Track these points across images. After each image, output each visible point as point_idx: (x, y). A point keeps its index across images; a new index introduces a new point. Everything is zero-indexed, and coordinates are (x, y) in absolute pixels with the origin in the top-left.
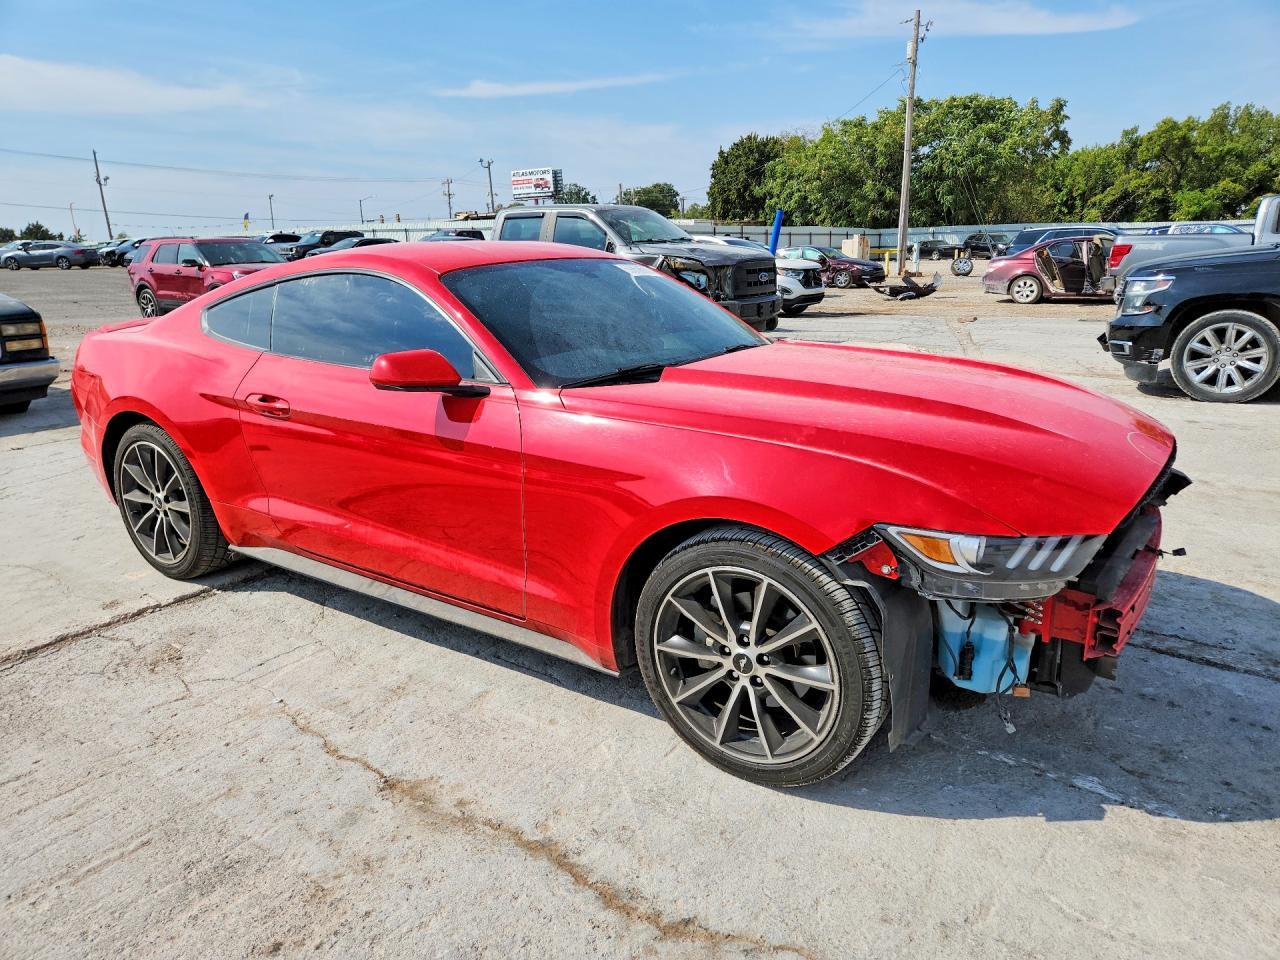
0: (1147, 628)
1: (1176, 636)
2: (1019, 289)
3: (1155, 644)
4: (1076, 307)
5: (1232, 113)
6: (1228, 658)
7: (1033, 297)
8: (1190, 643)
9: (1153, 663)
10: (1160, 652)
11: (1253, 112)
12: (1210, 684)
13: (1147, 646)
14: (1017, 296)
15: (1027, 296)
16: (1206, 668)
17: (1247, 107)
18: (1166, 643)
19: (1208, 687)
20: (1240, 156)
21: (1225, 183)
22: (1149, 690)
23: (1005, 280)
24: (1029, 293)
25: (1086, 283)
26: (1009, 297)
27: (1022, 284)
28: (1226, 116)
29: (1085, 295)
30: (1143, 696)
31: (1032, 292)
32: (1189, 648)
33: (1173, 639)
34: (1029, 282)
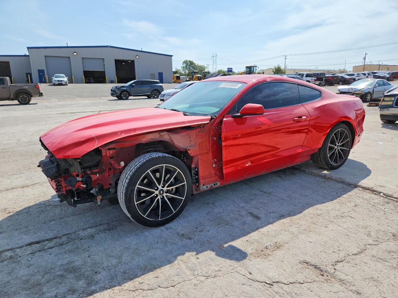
0: (64, 246)
1: (51, 248)
3: (58, 240)
6: (30, 249)
8: (45, 248)
9: (55, 232)
10: (55, 238)
12: (35, 235)
13: (60, 238)
16: (37, 240)
18: (54, 243)
19: (35, 233)
22: (53, 223)
30: (54, 220)
32: (45, 246)
33: (52, 246)
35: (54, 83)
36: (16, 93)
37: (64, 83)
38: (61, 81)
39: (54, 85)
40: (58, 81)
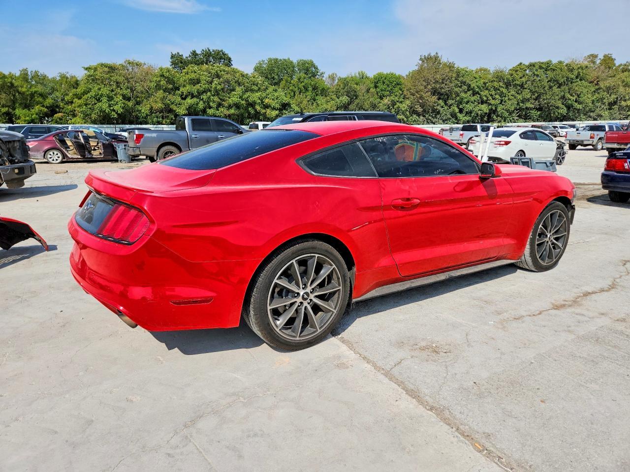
2: (50, 156)
4: (85, 164)
5: (29, 73)
7: (60, 160)
11: (39, 74)
14: (50, 160)
15: (57, 160)
17: (35, 72)
20: (41, 95)
21: (37, 108)
23: (41, 152)
24: (57, 158)
25: (86, 153)
26: (45, 160)
27: (51, 153)
28: (27, 74)
29: (87, 158)
31: (59, 157)
34: (56, 153)
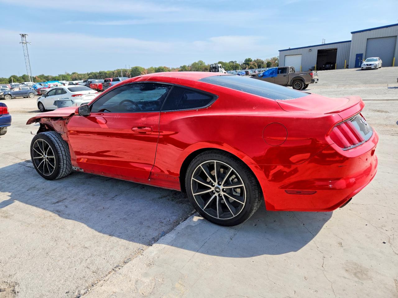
35: (362, 68)
36: (293, 80)
37: (373, 67)
38: (370, 65)
39: (362, 70)
40: (367, 65)
